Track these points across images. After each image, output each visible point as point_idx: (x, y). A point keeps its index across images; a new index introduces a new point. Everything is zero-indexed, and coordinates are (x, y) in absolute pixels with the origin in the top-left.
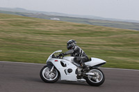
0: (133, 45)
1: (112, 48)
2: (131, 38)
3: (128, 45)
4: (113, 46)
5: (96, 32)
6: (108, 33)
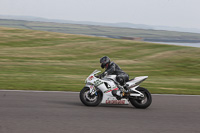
0: (90, 57)
1: (60, 63)
2: (87, 47)
3: (83, 58)
4: (61, 59)
5: (37, 40)
6: (54, 41)
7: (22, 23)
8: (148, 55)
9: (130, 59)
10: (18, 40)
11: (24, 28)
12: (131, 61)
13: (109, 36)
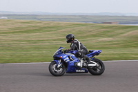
7: (34, 16)
8: (122, 33)
9: (109, 37)
10: (32, 29)
11: (35, 20)
12: (111, 39)
13: (95, 22)
